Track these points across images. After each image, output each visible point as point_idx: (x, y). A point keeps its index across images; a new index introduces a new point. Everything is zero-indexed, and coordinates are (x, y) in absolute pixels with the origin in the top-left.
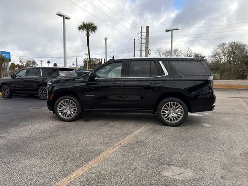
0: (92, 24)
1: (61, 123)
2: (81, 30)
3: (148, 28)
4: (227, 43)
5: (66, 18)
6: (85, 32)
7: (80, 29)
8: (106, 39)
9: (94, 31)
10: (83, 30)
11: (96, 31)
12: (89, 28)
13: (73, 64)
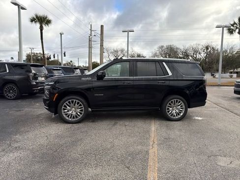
0: (46, 18)
1: (69, 126)
2: (34, 22)
3: (102, 26)
4: (165, 46)
5: (21, 8)
6: (38, 25)
7: (32, 21)
8: (61, 34)
9: (48, 25)
10: (35, 22)
11: (49, 25)
12: (42, 21)
13: (12, 58)
